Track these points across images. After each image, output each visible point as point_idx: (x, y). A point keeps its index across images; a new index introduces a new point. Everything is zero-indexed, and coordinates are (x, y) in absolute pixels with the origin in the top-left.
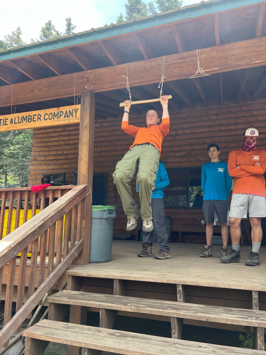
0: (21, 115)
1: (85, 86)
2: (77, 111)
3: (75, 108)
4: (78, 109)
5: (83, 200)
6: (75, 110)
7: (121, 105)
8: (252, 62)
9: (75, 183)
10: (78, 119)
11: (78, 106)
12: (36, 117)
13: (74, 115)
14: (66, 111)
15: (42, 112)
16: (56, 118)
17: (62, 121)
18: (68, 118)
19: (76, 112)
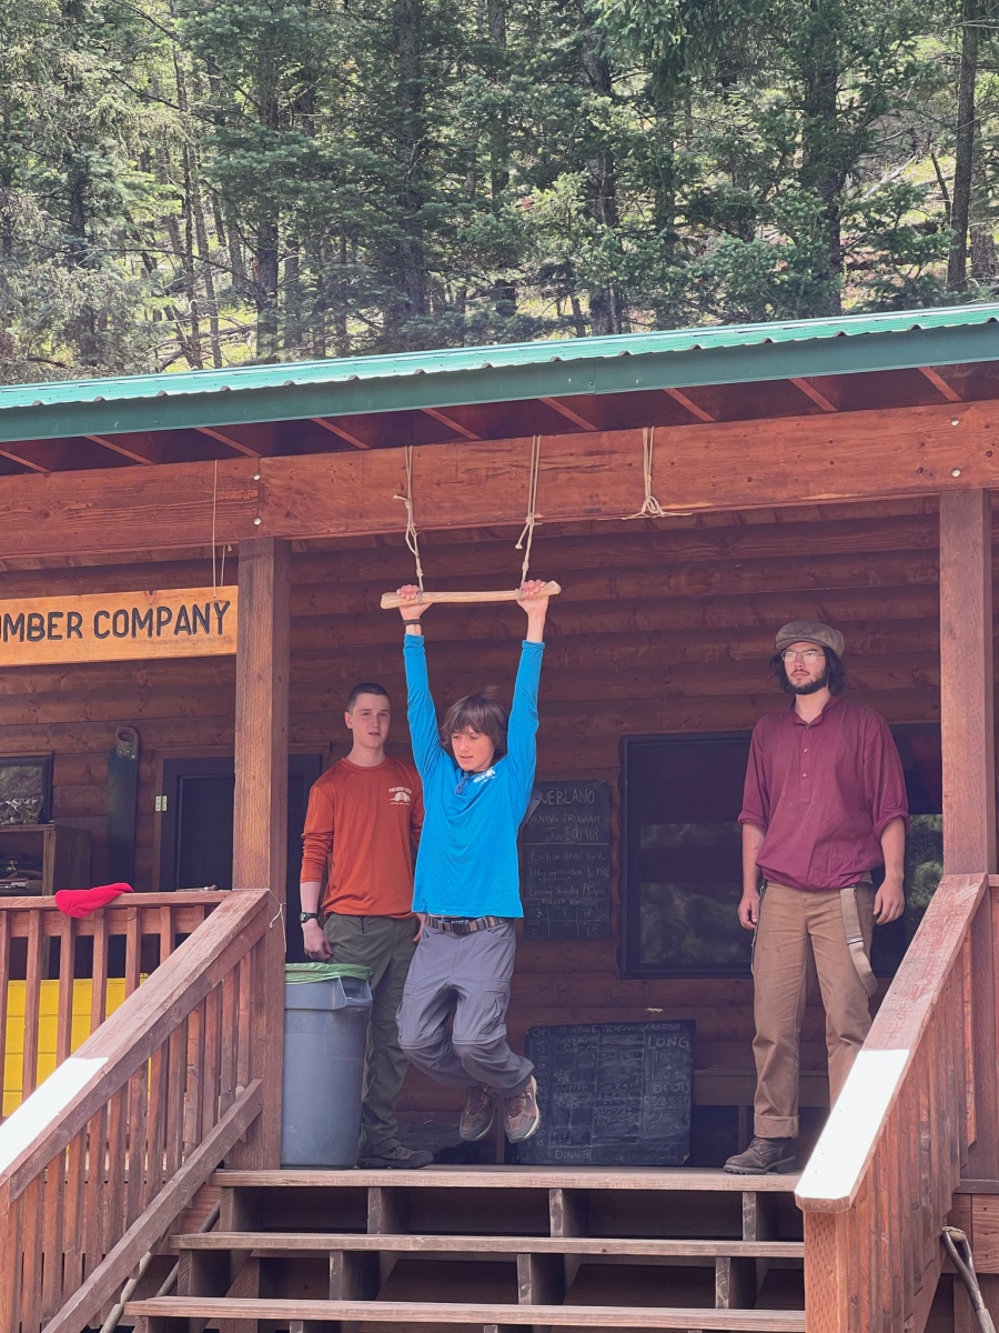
1: (254, 519)
2: (225, 608)
3: (217, 599)
4: (228, 603)
5: (259, 945)
6: (216, 605)
7: (388, 601)
8: (808, 495)
9: (224, 881)
10: (230, 642)
11: (230, 593)
12: (61, 622)
13: (214, 623)
14: (183, 608)
15: (86, 605)
16: (142, 633)
17: (168, 645)
18: (190, 633)
19: (220, 614)
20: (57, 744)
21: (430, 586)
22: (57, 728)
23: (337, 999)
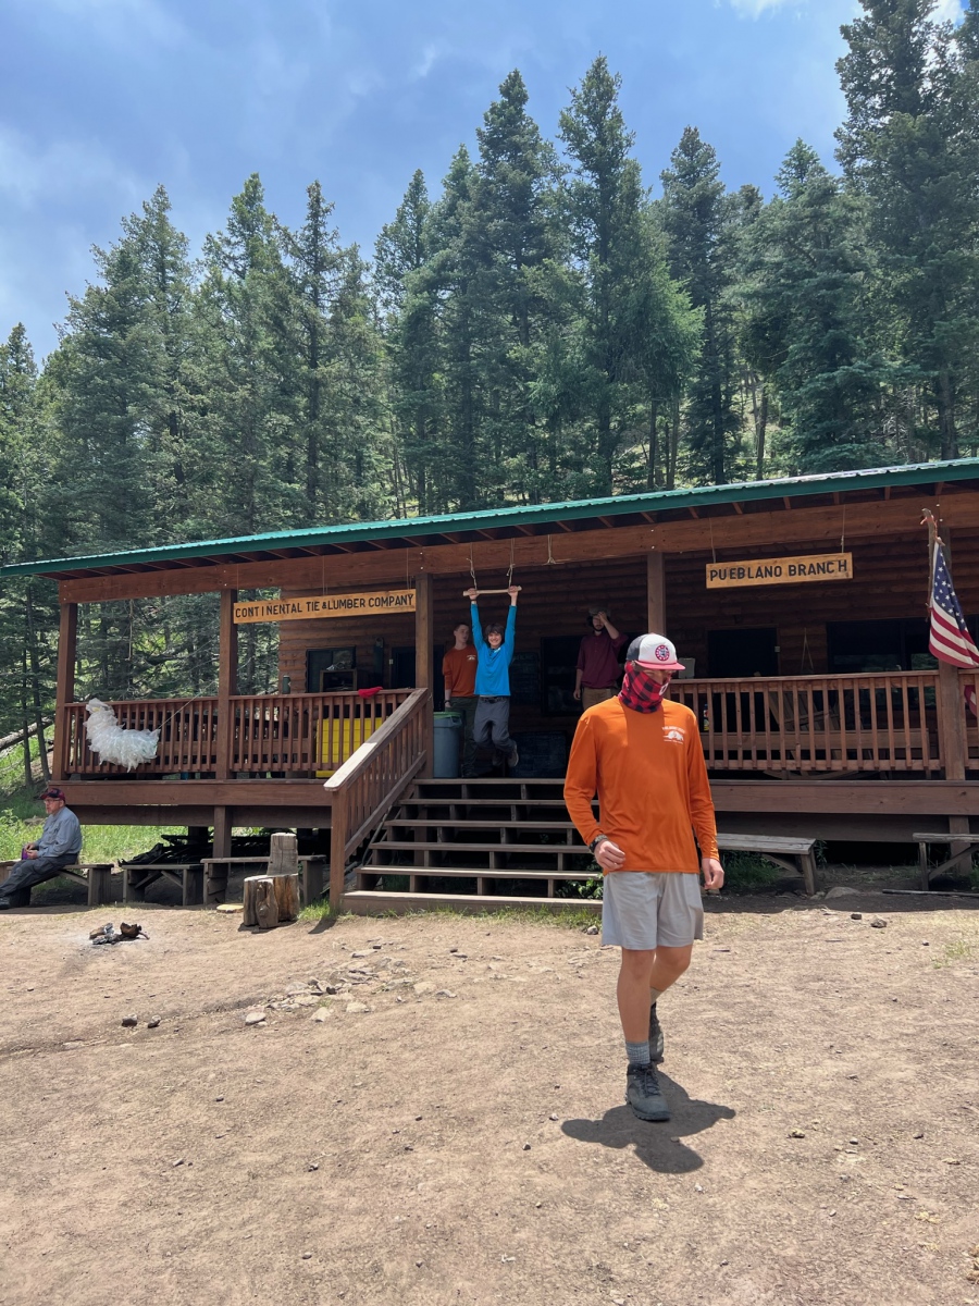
0: (337, 598)
1: (421, 567)
2: (411, 596)
3: (409, 593)
4: (413, 595)
5: (425, 706)
6: (409, 595)
7: (465, 594)
9: (413, 685)
10: (413, 607)
11: (413, 591)
12: (358, 602)
13: (408, 602)
14: (398, 596)
15: (366, 596)
16: (385, 605)
17: (392, 609)
18: (399, 605)
19: (410, 598)
20: (357, 643)
21: (479, 589)
22: (357, 638)
23: (451, 724)
